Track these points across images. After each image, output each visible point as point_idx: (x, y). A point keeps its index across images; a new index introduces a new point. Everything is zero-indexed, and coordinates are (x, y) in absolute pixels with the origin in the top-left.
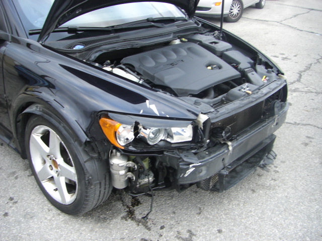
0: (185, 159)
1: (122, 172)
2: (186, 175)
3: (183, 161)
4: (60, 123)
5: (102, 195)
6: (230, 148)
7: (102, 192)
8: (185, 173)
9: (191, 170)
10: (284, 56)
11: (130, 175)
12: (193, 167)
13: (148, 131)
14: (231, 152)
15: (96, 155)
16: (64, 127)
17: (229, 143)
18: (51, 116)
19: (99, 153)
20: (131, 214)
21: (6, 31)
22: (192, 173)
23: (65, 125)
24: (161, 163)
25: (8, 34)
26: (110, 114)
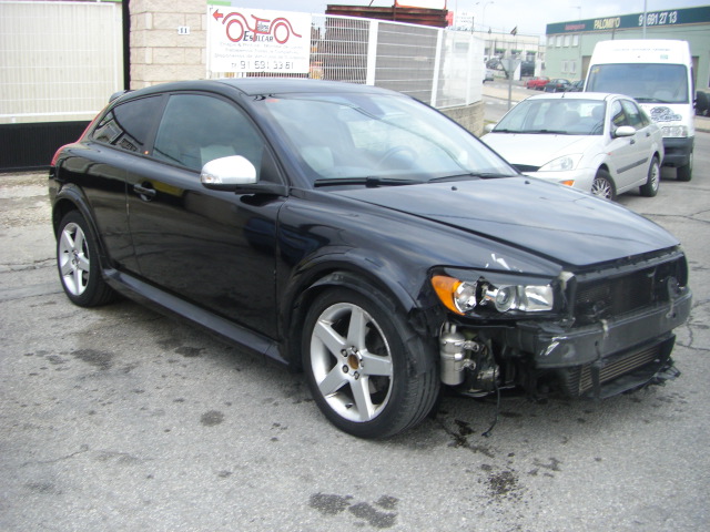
0: (546, 329)
1: (458, 356)
2: (548, 353)
3: (544, 332)
4: (372, 291)
5: (424, 399)
6: (606, 328)
7: (426, 394)
8: (546, 350)
9: (554, 345)
10: (696, 265)
11: (468, 363)
12: (557, 340)
13: (495, 293)
14: (606, 335)
15: (423, 331)
16: (377, 295)
17: (604, 321)
18: (357, 284)
19: (428, 328)
20: (461, 441)
21: (280, 183)
22: (555, 350)
23: (379, 292)
24: (509, 350)
25: (283, 185)
26: (446, 269)
